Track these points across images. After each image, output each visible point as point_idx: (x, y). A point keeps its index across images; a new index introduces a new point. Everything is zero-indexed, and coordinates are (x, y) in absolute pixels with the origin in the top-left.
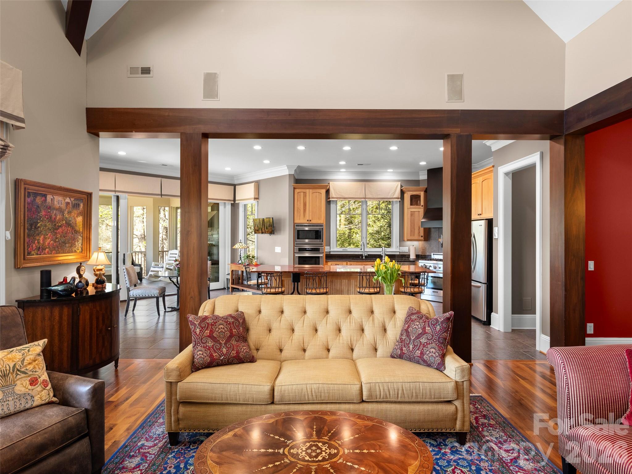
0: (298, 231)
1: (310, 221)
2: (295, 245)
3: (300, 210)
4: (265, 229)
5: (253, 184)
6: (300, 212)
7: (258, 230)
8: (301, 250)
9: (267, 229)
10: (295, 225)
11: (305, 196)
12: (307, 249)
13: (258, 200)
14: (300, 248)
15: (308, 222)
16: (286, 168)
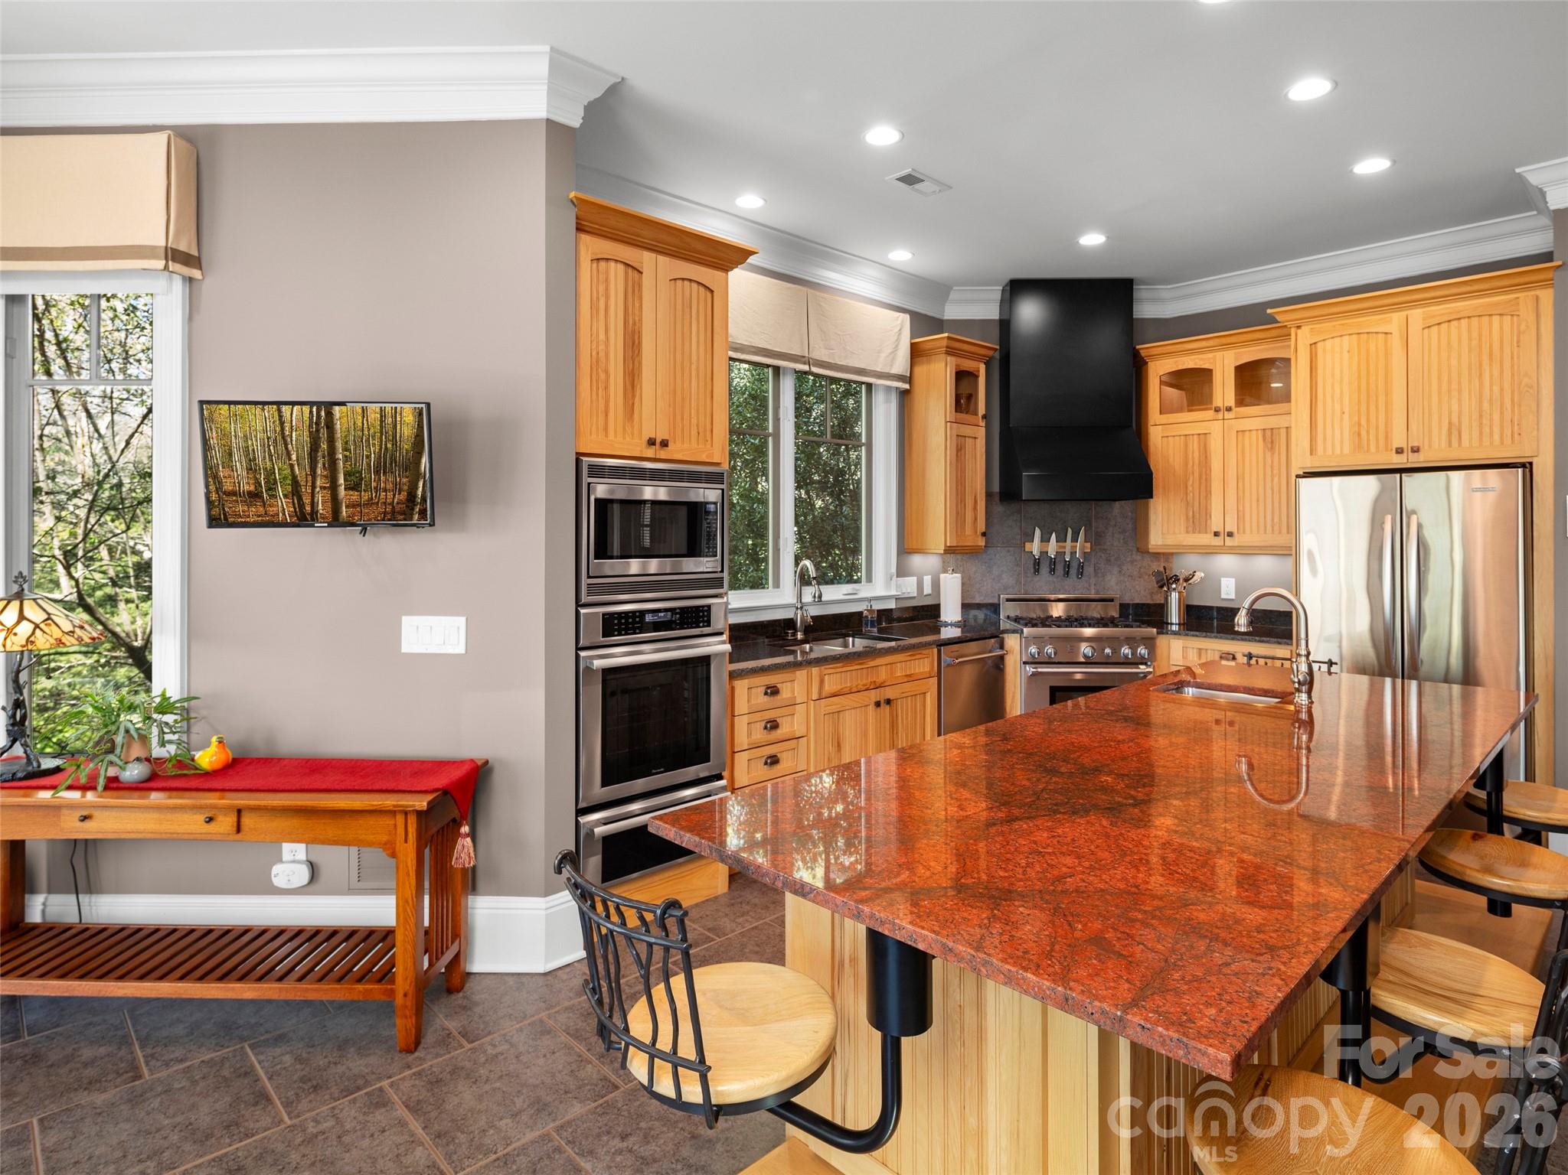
0: (603, 505)
1: (664, 444)
2: (584, 599)
3: (607, 372)
4: (334, 487)
5: (162, 138)
6: (606, 388)
7: (255, 496)
8: (618, 626)
9: (354, 487)
10: (585, 469)
11: (633, 291)
12: (649, 618)
13: (196, 274)
14: (612, 615)
15: (650, 453)
16: (542, 67)
